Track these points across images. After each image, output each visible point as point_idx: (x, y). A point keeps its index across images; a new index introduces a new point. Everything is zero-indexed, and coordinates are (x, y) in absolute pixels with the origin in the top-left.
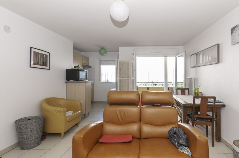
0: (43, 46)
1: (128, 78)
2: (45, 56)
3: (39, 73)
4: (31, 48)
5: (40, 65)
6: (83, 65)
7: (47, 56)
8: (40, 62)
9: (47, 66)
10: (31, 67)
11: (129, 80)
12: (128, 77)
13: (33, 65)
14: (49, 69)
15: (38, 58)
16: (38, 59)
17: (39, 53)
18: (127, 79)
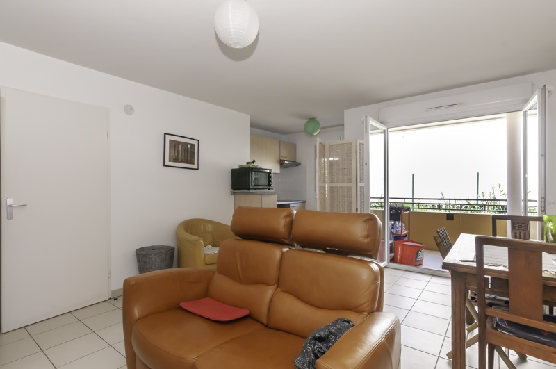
0: (185, 129)
1: (349, 185)
2: (189, 146)
3: (180, 175)
4: (165, 134)
5: (181, 162)
6: (281, 160)
7: (193, 146)
8: (180, 156)
9: (193, 164)
10: (164, 165)
11: (350, 188)
12: (350, 181)
13: (167, 163)
14: (198, 169)
15: (178, 151)
16: (176, 153)
17: (179, 143)
18: (347, 187)
